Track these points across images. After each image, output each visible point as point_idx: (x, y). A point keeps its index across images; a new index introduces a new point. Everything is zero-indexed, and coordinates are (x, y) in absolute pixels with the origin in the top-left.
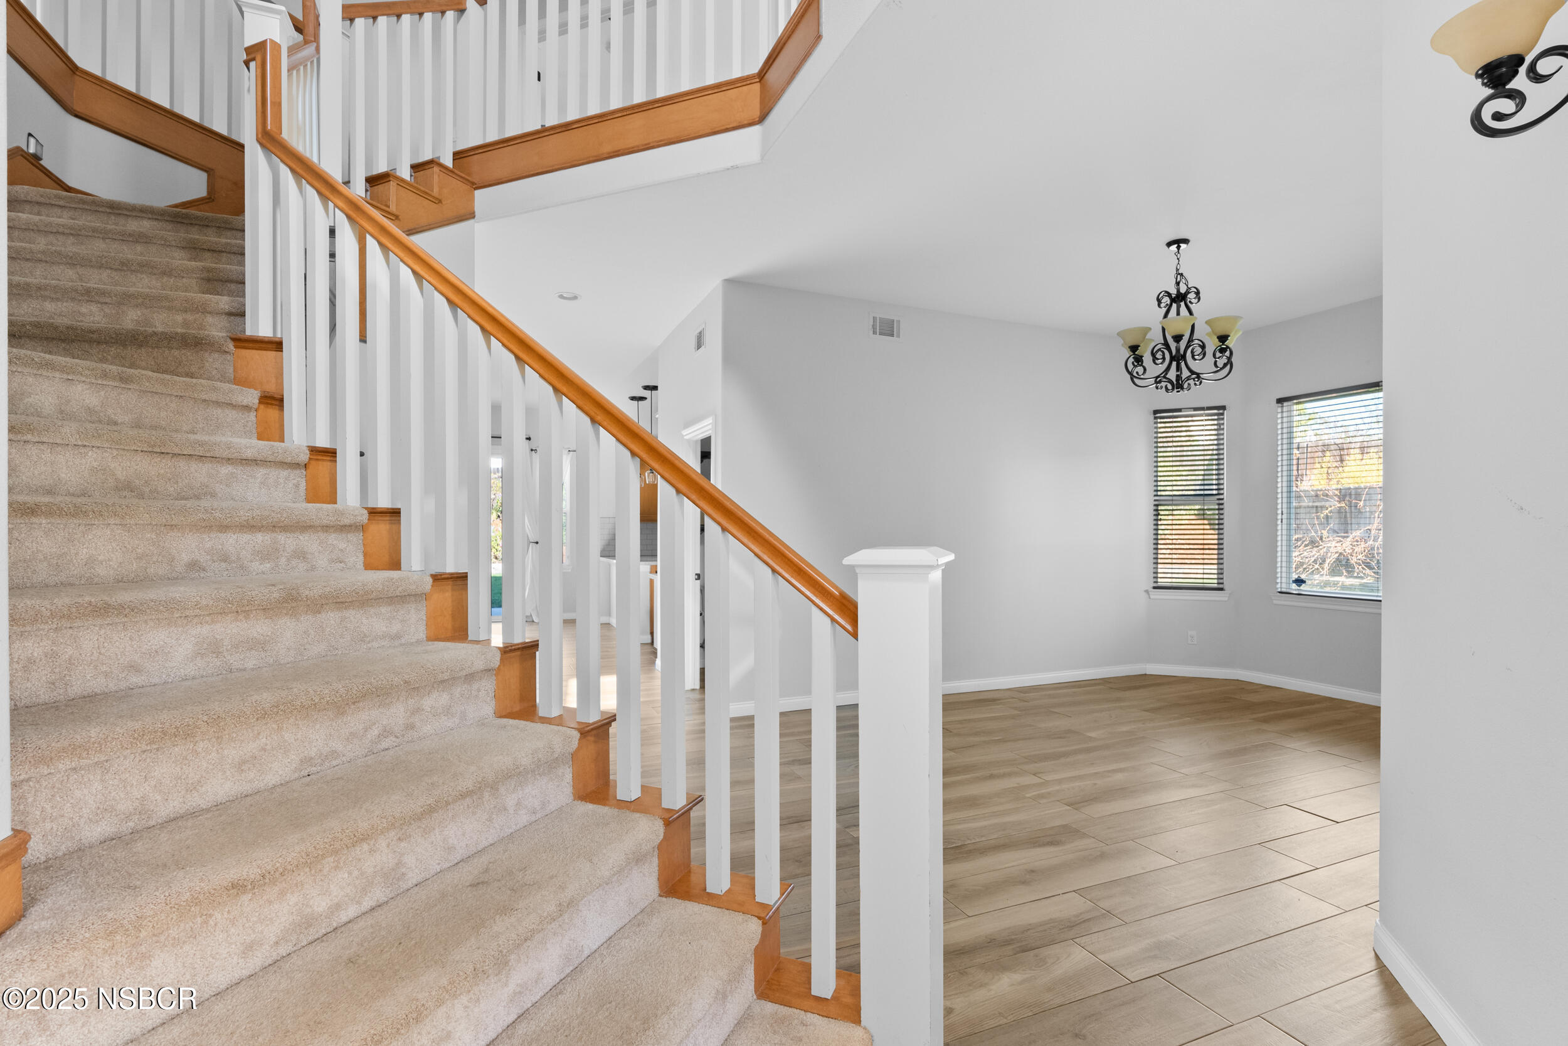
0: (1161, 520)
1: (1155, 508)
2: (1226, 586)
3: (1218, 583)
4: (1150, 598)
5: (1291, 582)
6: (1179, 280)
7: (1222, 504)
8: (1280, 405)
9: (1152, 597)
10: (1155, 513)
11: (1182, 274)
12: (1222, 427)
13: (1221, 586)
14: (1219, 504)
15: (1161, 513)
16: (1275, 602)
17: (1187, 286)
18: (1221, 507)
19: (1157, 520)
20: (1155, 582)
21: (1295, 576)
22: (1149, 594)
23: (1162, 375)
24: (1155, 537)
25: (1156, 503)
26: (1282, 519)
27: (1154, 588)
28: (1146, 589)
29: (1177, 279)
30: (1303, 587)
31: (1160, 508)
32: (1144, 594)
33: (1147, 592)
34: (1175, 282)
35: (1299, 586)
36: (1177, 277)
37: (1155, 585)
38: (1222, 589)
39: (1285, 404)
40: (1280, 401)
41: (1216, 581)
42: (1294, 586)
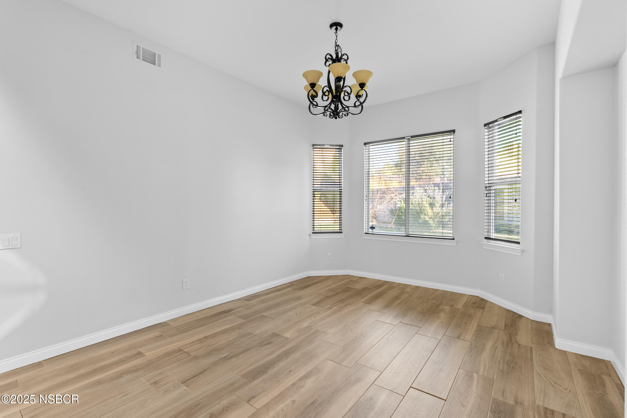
0: (316, 199)
1: (313, 193)
2: (343, 231)
3: (340, 230)
4: (311, 238)
5: (369, 228)
6: (337, 49)
7: (341, 192)
8: (365, 146)
9: (312, 237)
10: (313, 195)
11: (339, 45)
12: (341, 155)
13: (341, 231)
14: (340, 192)
15: (316, 195)
16: (363, 238)
17: (341, 53)
18: (341, 193)
19: (314, 199)
20: (313, 230)
21: (370, 225)
22: (310, 236)
23: (328, 106)
24: (313, 207)
25: (313, 191)
26: (366, 199)
27: (313, 233)
28: (309, 234)
29: (336, 49)
30: (374, 230)
31: (315, 193)
32: (309, 236)
33: (310, 235)
34: (335, 50)
35: (372, 230)
36: (336, 47)
37: (313, 231)
38: (341, 232)
39: (367, 145)
40: (365, 144)
41: (338, 229)
42: (370, 230)
